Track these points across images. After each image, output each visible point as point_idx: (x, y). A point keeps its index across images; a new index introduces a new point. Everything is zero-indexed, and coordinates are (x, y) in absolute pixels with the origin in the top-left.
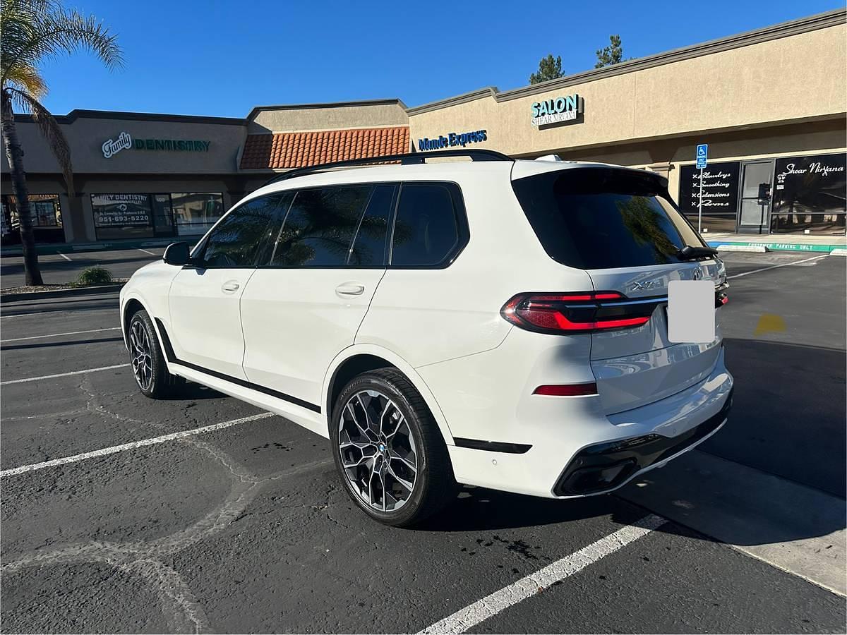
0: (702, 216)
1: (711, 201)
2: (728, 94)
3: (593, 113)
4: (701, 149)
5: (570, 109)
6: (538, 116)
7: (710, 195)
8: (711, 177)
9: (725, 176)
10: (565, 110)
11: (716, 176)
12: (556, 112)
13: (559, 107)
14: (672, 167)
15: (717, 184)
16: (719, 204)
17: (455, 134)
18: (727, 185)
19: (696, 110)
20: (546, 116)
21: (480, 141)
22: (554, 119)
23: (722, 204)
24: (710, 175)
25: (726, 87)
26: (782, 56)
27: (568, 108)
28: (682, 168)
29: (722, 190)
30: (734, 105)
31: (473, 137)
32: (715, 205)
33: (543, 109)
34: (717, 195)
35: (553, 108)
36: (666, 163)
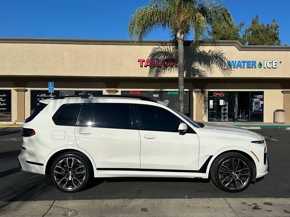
2: (59, 62)
4: (51, 84)
19: (44, 66)
24: (46, 95)
25: (57, 59)
26: (80, 51)
28: (32, 91)
30: (61, 67)
36: (23, 88)
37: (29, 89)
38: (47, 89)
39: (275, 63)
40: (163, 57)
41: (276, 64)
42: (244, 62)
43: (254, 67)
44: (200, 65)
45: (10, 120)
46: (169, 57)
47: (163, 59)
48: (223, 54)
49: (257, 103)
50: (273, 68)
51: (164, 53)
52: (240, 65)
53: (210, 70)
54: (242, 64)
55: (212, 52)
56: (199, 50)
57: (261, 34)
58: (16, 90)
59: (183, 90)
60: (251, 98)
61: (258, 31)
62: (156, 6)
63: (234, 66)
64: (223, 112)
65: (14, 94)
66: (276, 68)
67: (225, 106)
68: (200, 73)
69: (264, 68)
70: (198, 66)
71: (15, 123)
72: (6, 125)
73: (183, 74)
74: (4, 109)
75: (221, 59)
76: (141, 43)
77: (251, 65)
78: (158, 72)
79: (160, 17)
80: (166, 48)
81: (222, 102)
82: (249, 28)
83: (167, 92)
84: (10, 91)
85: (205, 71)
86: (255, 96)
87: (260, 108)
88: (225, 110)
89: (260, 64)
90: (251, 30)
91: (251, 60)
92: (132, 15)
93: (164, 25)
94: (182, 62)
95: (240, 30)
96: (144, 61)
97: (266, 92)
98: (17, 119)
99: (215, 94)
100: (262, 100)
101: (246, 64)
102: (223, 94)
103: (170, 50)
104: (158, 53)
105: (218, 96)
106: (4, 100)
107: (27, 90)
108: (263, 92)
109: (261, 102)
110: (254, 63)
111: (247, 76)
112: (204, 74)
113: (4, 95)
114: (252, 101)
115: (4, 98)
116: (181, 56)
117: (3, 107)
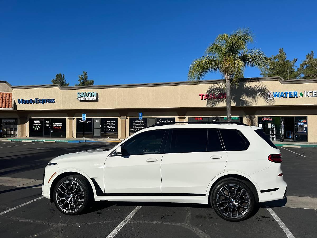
3: (102, 99)
4: (140, 114)
5: (93, 97)
6: (80, 97)
10: (91, 96)
12: (87, 97)
13: (89, 95)
15: (140, 124)
17: (39, 99)
18: (144, 124)
19: (137, 102)
20: (83, 97)
21: (52, 103)
22: (86, 99)
27: (92, 96)
28: (130, 118)
31: (48, 101)
33: (82, 95)
35: (86, 95)
36: (125, 117)
37: (128, 117)
38: (139, 117)
39: (315, 92)
40: (217, 93)
41: (316, 94)
42: (286, 93)
43: (295, 97)
44: (247, 97)
45: (117, 138)
46: (222, 92)
47: (217, 94)
48: (266, 88)
49: (301, 126)
50: (313, 97)
51: (218, 89)
52: (282, 95)
53: (255, 102)
54: (285, 95)
55: (257, 87)
56: (246, 86)
57: (315, 67)
58: (120, 118)
59: (230, 116)
60: (295, 122)
61: (312, 64)
62: (208, 57)
63: (278, 96)
64: (271, 133)
65: (120, 120)
66: (316, 97)
67: (273, 128)
68: (247, 103)
69: (305, 97)
70: (245, 98)
71: (120, 140)
72: (114, 140)
73: (230, 105)
74: (113, 130)
75: (265, 92)
76: (198, 82)
77: (293, 95)
78: (213, 103)
79: (211, 65)
80: (220, 86)
81: (270, 126)
82: (303, 62)
83: (224, 117)
84: (117, 118)
85: (251, 102)
86: (299, 120)
87: (304, 130)
88: (273, 132)
89: (301, 94)
90: (305, 64)
91: (293, 91)
92: (191, 65)
93: (216, 70)
94: (229, 96)
95: (294, 65)
96: (204, 96)
97: (309, 117)
98: (121, 137)
99: (264, 119)
100: (306, 123)
101: (288, 95)
102: (271, 119)
103: (223, 87)
104: (213, 90)
105: (266, 120)
106: (114, 125)
107: (127, 118)
108: (307, 117)
109: (305, 126)
110: (295, 94)
111: (290, 104)
112: (251, 104)
113: (114, 122)
114: (297, 124)
115: (113, 123)
116: (228, 91)
117: (113, 129)
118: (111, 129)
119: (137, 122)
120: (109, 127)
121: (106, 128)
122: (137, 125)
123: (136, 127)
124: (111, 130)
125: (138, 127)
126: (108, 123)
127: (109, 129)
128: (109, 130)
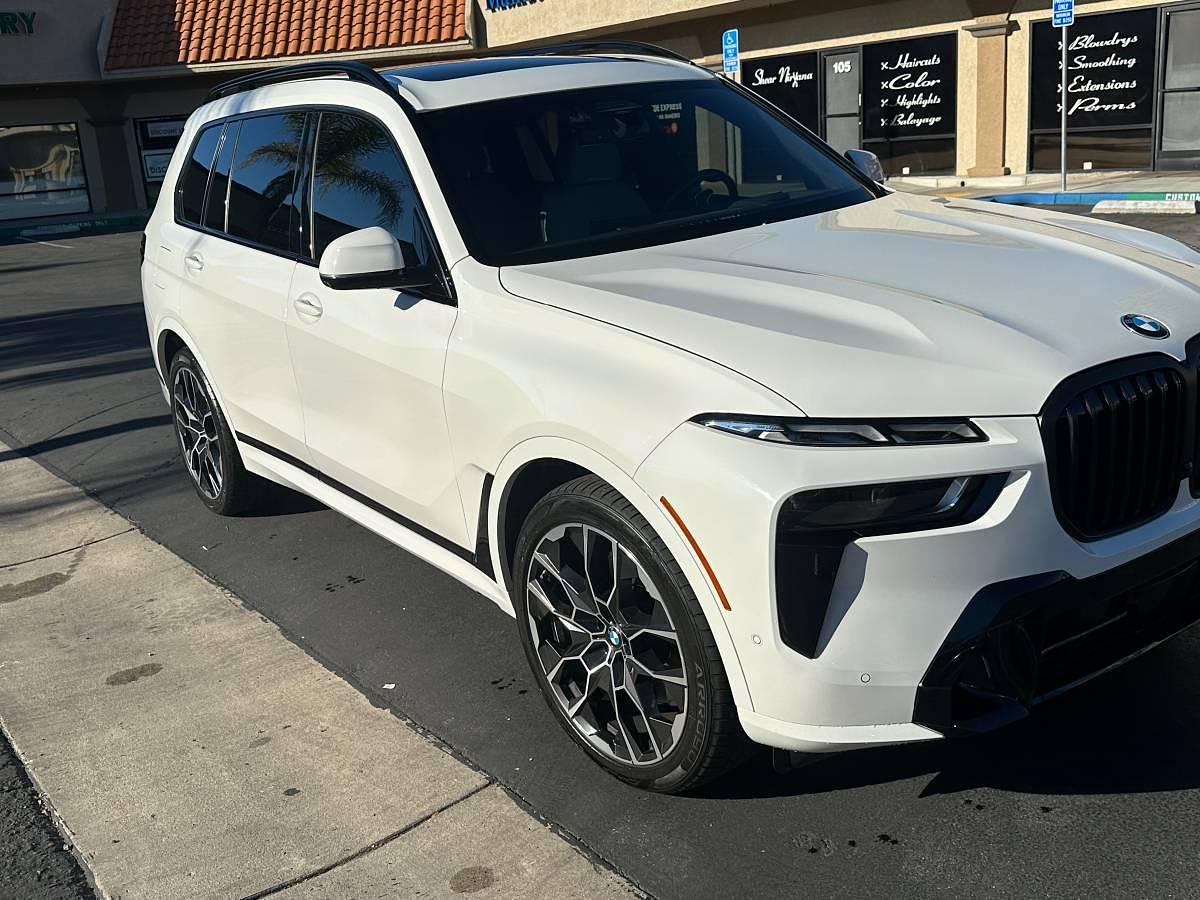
0: (1068, 134)
1: (1097, 100)
7: (1097, 87)
8: (1097, 44)
9: (1125, 42)
11: (1107, 43)
14: (1013, 27)
15: (1110, 62)
16: (1115, 106)
18: (1131, 63)
23: (1121, 106)
24: (1095, 40)
28: (1034, 26)
29: (1120, 73)
32: (1107, 108)
34: (1110, 86)
36: (1000, 19)
37: (1024, 19)
45: (949, 168)
58: (971, 30)
65: (968, 50)
71: (963, 184)
74: (932, 121)
84: (954, 34)
98: (974, 164)
106: (934, 82)
113: (935, 60)
115: (933, 71)
117: (930, 111)
118: (919, 111)
119: (1082, 51)
120: (909, 99)
121: (893, 110)
122: (1081, 71)
123: (1080, 84)
124: (919, 122)
125: (1089, 87)
126: (901, 71)
127: (907, 113)
128: (906, 118)
